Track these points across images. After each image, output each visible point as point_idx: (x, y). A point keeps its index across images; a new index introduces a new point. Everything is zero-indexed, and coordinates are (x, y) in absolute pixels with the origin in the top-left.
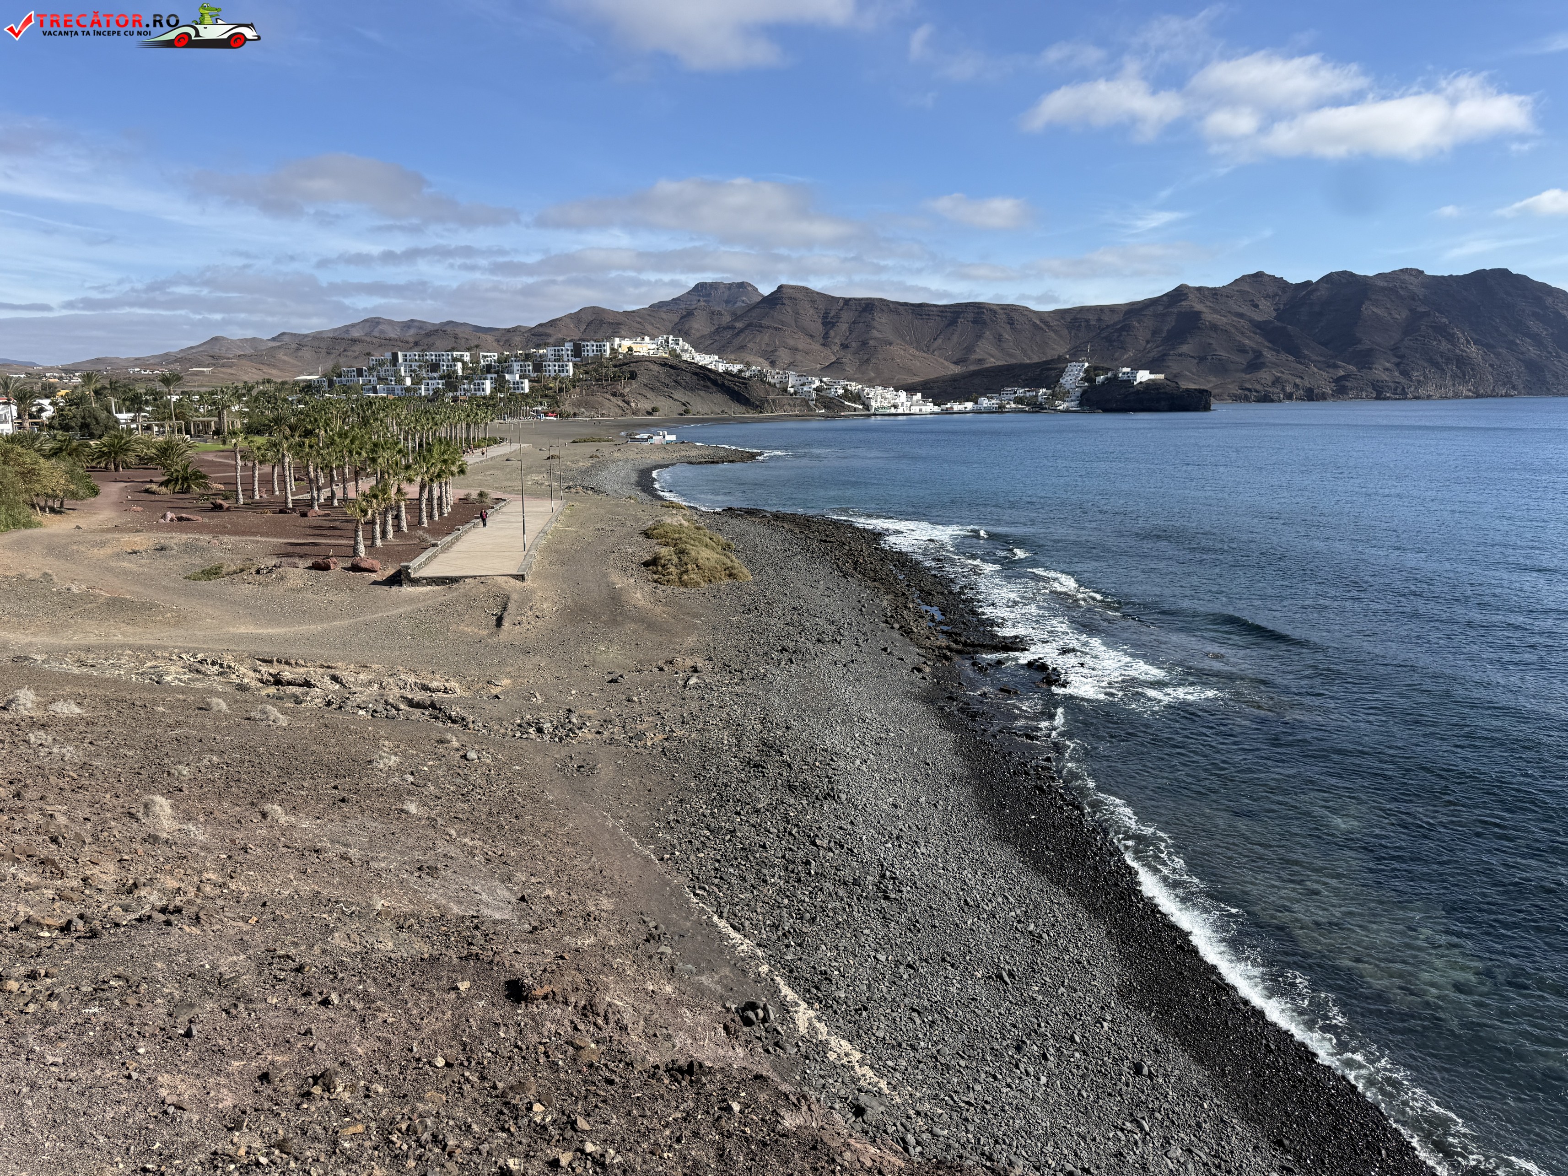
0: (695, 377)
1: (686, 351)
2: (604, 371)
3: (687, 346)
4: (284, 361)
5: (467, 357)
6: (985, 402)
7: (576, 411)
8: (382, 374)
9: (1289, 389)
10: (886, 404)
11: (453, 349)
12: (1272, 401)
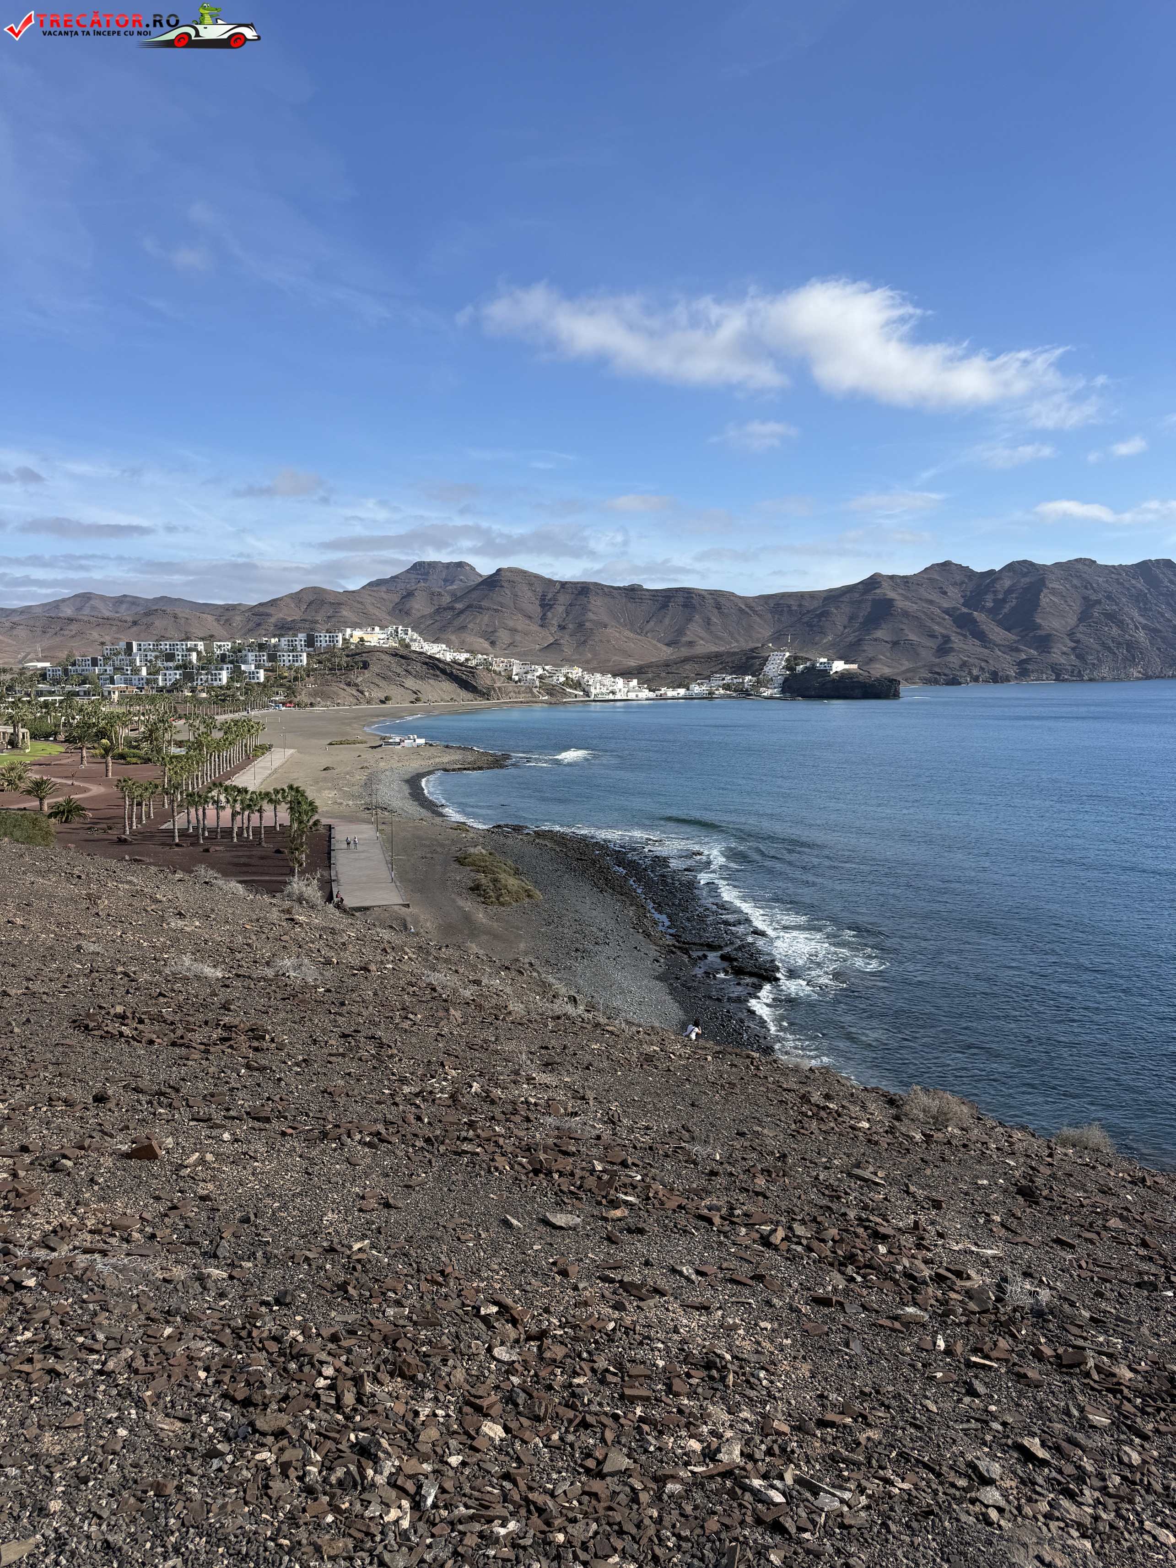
0: (425, 667)
1: (415, 640)
2: (337, 660)
3: (415, 636)
5: (201, 646)
6: (696, 689)
7: (313, 701)
8: (117, 663)
9: (975, 672)
10: (604, 690)
11: (188, 639)
12: (960, 684)
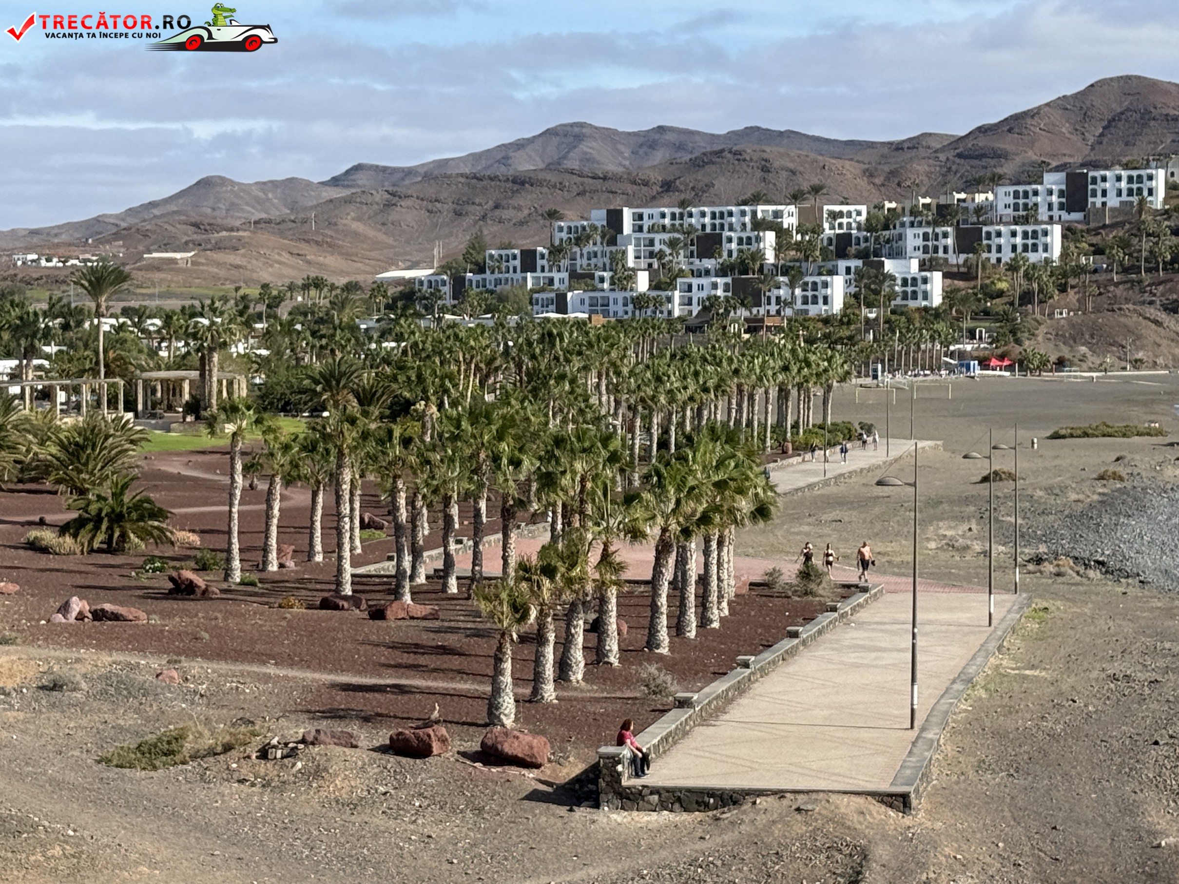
2: (1145, 244)
4: (356, 234)
5: (790, 218)
7: (1066, 353)
8: (581, 263)
11: (756, 199)
